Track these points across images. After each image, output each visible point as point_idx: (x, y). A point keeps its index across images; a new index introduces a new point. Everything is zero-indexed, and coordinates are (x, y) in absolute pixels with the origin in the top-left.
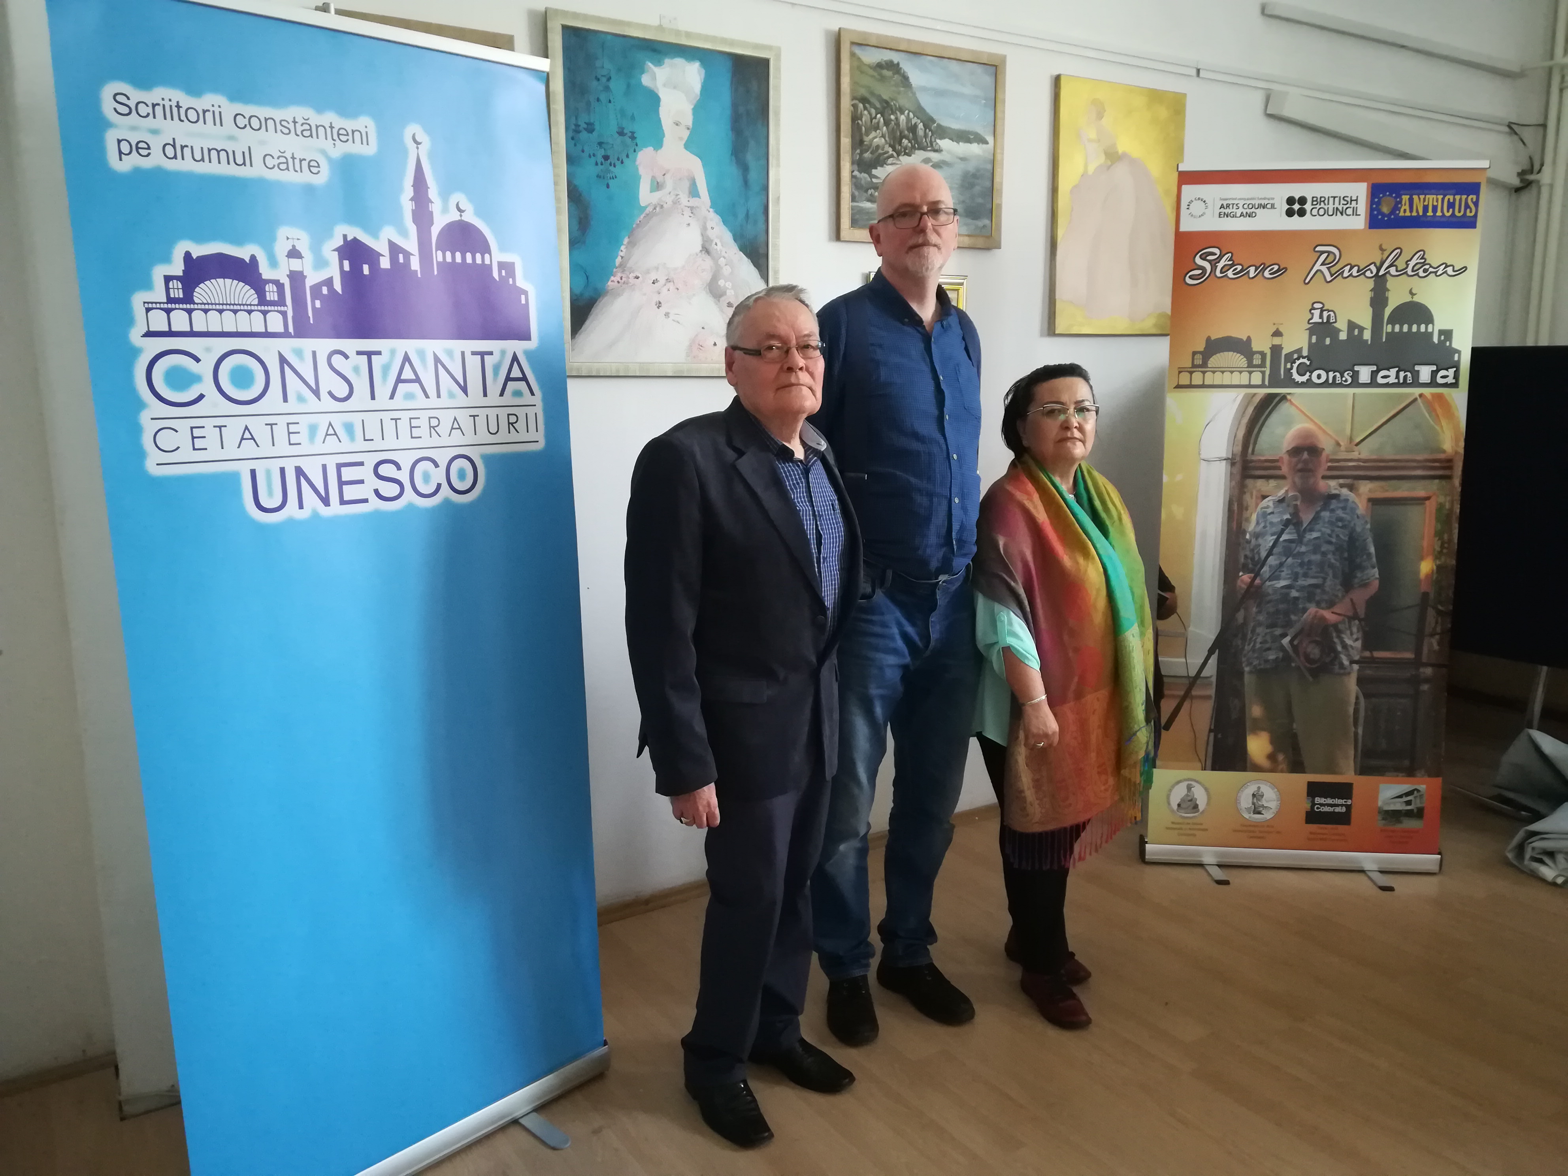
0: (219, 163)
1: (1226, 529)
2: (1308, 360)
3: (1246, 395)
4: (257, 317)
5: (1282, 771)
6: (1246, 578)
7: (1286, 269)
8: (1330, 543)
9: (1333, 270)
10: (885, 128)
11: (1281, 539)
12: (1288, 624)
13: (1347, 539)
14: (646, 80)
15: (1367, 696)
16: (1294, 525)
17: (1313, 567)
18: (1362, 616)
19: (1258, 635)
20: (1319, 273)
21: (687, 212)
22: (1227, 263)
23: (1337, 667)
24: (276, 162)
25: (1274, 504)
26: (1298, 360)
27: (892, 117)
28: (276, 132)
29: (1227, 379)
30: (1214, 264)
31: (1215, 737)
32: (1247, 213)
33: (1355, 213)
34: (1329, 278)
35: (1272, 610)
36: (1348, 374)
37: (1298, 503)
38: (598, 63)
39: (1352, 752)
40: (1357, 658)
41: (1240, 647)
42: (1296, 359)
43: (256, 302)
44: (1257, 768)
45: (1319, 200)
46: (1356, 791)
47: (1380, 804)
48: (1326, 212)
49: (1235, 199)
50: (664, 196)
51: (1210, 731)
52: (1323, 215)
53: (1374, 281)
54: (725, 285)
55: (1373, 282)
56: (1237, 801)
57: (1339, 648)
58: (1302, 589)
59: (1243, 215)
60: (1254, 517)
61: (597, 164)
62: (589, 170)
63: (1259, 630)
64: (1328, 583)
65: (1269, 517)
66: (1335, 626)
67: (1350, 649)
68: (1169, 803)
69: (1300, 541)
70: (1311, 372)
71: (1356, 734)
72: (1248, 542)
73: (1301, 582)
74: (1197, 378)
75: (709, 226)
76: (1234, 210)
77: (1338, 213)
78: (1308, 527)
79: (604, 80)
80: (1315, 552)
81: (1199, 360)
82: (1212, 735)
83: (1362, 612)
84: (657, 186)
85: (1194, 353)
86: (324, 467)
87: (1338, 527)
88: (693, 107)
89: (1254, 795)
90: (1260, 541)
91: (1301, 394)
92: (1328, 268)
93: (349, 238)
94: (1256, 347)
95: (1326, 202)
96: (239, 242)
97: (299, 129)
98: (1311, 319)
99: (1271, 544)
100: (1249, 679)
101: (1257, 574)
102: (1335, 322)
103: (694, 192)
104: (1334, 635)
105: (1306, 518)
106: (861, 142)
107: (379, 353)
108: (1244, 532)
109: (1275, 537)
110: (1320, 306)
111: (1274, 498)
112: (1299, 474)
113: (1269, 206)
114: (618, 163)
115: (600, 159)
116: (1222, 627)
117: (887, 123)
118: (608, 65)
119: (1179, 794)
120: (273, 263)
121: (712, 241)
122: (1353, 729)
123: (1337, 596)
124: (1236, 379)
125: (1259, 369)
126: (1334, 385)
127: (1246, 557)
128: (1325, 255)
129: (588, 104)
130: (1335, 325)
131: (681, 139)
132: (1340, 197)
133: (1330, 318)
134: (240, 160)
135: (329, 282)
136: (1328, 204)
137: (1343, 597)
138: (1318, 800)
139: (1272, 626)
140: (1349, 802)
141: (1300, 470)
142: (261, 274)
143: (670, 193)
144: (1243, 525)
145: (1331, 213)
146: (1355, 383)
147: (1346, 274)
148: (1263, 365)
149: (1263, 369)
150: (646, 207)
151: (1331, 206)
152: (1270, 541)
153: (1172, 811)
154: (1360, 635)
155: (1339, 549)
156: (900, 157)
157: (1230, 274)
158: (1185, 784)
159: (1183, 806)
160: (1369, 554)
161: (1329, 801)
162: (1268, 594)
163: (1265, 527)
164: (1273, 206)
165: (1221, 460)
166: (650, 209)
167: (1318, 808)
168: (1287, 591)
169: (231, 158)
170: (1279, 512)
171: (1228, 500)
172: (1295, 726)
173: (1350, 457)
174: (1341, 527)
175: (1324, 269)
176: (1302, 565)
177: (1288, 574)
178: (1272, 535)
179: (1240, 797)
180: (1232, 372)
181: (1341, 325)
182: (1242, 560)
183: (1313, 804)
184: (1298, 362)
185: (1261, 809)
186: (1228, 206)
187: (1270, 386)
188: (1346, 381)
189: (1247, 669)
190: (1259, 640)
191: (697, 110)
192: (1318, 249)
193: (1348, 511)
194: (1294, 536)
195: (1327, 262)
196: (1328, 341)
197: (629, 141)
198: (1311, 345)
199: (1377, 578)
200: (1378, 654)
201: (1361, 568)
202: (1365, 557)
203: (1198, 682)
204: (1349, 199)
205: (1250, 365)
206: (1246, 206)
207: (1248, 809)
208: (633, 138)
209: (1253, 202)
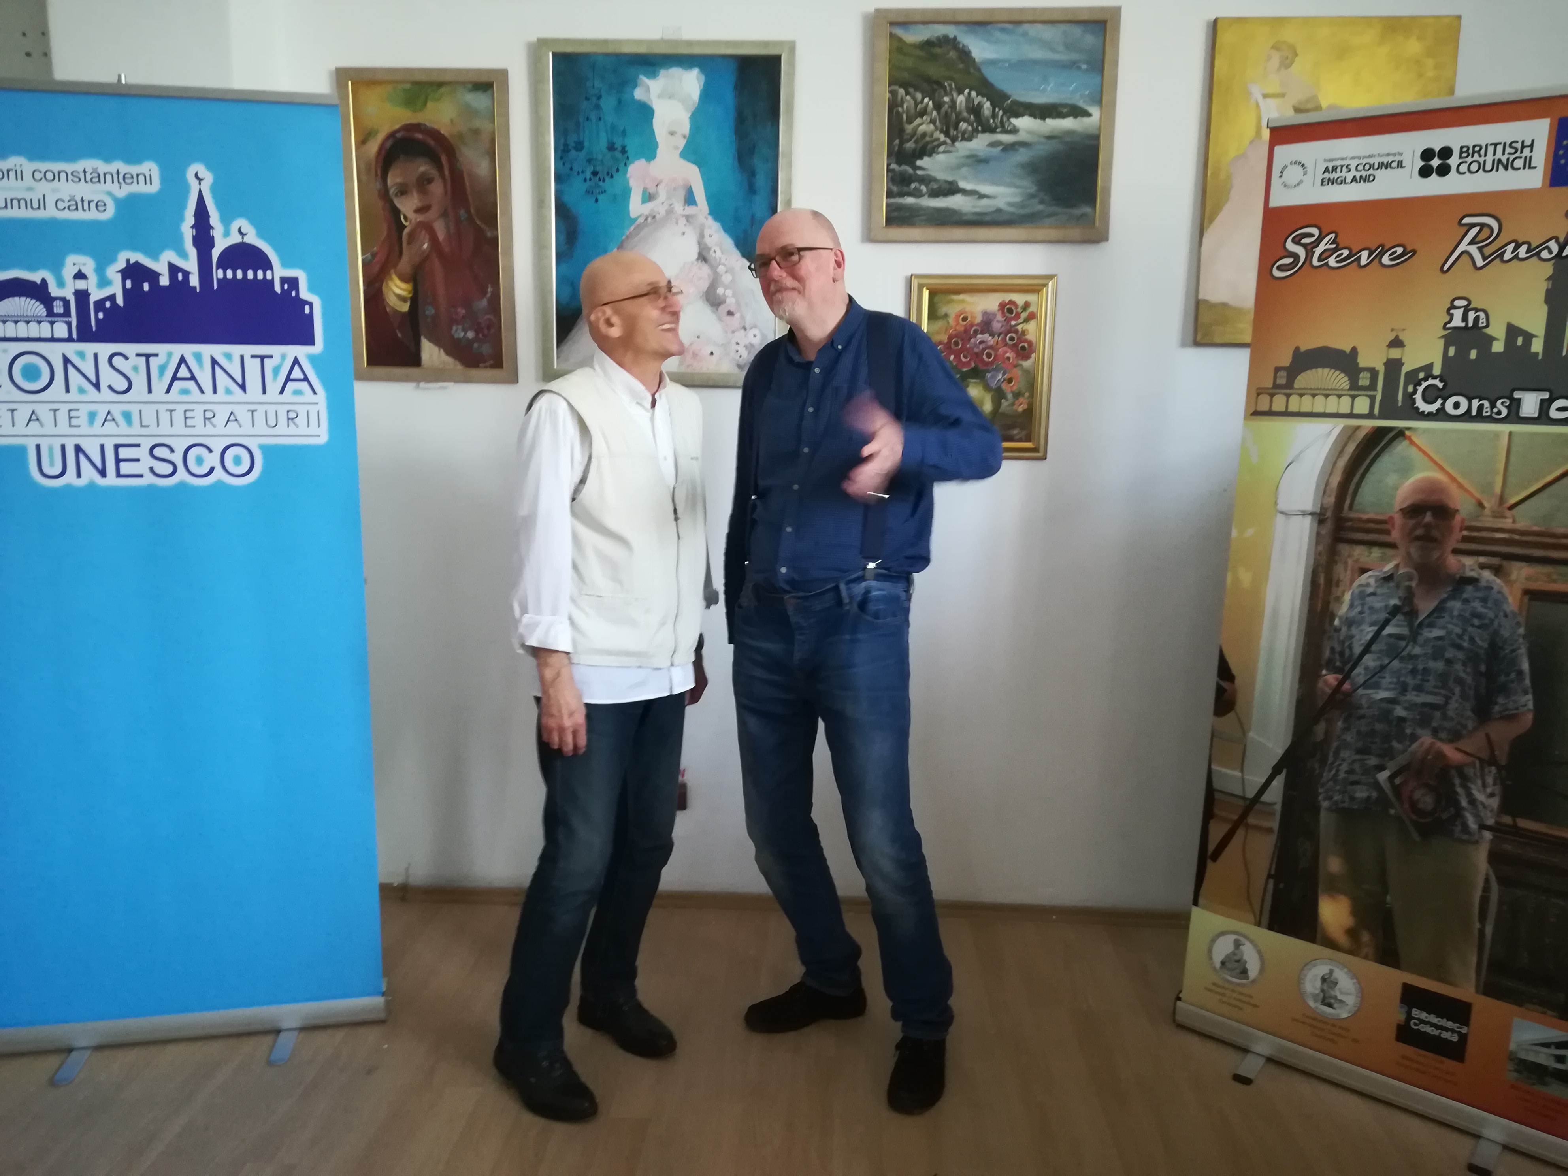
0: (19, 208)
1: (1306, 610)
2: (1441, 381)
3: (1345, 428)
4: (46, 326)
5: (1366, 957)
6: (1331, 679)
7: (1415, 252)
8: (1459, 647)
9: (1488, 251)
10: (935, 113)
11: (1385, 632)
12: (1388, 754)
13: (1485, 645)
14: (638, 94)
15: (1502, 881)
16: (1405, 614)
17: (1431, 678)
18: (1503, 762)
19: (1344, 760)
20: (1465, 256)
21: (683, 221)
22: (1328, 246)
23: (1458, 829)
24: (66, 204)
25: (1376, 581)
26: (1425, 381)
27: (946, 99)
28: (67, 181)
29: (1319, 404)
30: (1310, 250)
31: (1276, 885)
32: (1361, 177)
33: (1528, 164)
34: (1480, 262)
35: (1364, 729)
36: (1502, 403)
37: (1414, 584)
38: (589, 84)
39: (1474, 959)
40: (1490, 822)
41: (1317, 772)
42: (1422, 380)
43: (45, 314)
44: (1330, 943)
45: (1471, 151)
46: (1474, 1017)
47: (1512, 1046)
48: (1482, 167)
49: (1346, 159)
50: (658, 207)
51: (1269, 876)
52: (1477, 171)
53: (1554, 264)
54: (724, 294)
55: (1552, 267)
56: (1300, 981)
57: (1464, 803)
58: (1411, 707)
59: (1356, 181)
60: (1347, 597)
61: (585, 180)
62: (578, 186)
63: (1345, 754)
64: (1453, 704)
65: (1369, 599)
66: (1460, 769)
67: (1480, 807)
68: (1211, 958)
69: (1413, 637)
70: (1445, 399)
71: (1482, 932)
72: (1337, 630)
73: (1412, 697)
74: (1279, 403)
75: (707, 233)
76: (1344, 174)
77: (1501, 167)
78: (1427, 621)
79: (594, 99)
80: (1435, 658)
81: (1282, 381)
82: (1271, 882)
83: (1502, 757)
84: (648, 197)
85: (1277, 369)
86: (102, 447)
87: (1473, 625)
88: (689, 115)
89: (1324, 980)
90: (1354, 631)
91: (1425, 431)
92: (1480, 249)
93: (132, 262)
94: (1363, 362)
95: (1482, 152)
96: (32, 268)
97: (88, 177)
98: (1450, 322)
99: (1369, 637)
100: (1326, 821)
101: (1347, 677)
102: (1487, 326)
103: (690, 200)
104: (1457, 781)
105: (1425, 606)
106: (902, 131)
107: (157, 355)
108: (1333, 617)
109: (1375, 628)
110: (1465, 303)
111: (1377, 573)
112: (1419, 543)
113: (1394, 165)
114: (607, 179)
115: (588, 175)
116: (1293, 739)
117: (938, 106)
118: (598, 84)
119: (1223, 948)
120: (61, 284)
121: (710, 249)
122: (1478, 925)
123: (1465, 727)
124: (1332, 405)
125: (1365, 393)
126: (1479, 417)
127: (1332, 649)
128: (1477, 229)
129: (578, 124)
130: (1487, 331)
131: (676, 148)
132: (1505, 144)
133: (1479, 321)
134: (35, 205)
135: (112, 298)
136: (1485, 155)
137: (1475, 729)
138: (1415, 1012)
139: (1364, 751)
140: (1464, 1030)
141: (1418, 538)
142: (50, 293)
143: (663, 203)
144: (1331, 606)
145: (1488, 167)
146: (1514, 416)
147: (1508, 256)
148: (1373, 386)
149: (1372, 393)
150: (636, 219)
151: (1490, 158)
152: (1368, 633)
153: (1214, 969)
154: (1497, 789)
155: (1472, 658)
156: (957, 144)
157: (1332, 261)
158: (1232, 938)
159: (1228, 965)
160: (1520, 673)
161: (1433, 1019)
162: (1360, 707)
163: (1361, 613)
164: (1400, 165)
165: (1304, 514)
166: (641, 220)
167: (1415, 1024)
168: (1390, 706)
169: (29, 204)
170: (1383, 595)
171: (1311, 570)
172: (1388, 898)
173: (1500, 525)
174: (1479, 627)
175: (1474, 250)
176: (1414, 672)
177: (1391, 683)
178: (1372, 625)
179: (1306, 976)
180: (1327, 396)
181: (1497, 330)
182: (1327, 654)
183: (1409, 1017)
184: (1425, 384)
185: (1332, 1001)
186: (1335, 169)
187: (1381, 417)
188: (1499, 413)
189: (1325, 804)
190: (1345, 767)
191: (695, 118)
192: (1466, 220)
193: (1490, 604)
194: (1405, 631)
195: (1477, 239)
196: (1473, 354)
197: (618, 154)
198: (1446, 360)
199: (1529, 710)
200: (1524, 823)
201: (1504, 690)
202: (1513, 676)
203: (1258, 807)
204: (1519, 146)
205: (1354, 385)
206: (1360, 167)
207: (1315, 997)
208: (624, 151)
209: (1371, 161)
